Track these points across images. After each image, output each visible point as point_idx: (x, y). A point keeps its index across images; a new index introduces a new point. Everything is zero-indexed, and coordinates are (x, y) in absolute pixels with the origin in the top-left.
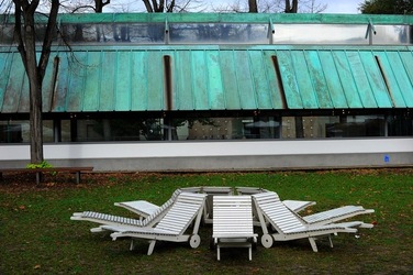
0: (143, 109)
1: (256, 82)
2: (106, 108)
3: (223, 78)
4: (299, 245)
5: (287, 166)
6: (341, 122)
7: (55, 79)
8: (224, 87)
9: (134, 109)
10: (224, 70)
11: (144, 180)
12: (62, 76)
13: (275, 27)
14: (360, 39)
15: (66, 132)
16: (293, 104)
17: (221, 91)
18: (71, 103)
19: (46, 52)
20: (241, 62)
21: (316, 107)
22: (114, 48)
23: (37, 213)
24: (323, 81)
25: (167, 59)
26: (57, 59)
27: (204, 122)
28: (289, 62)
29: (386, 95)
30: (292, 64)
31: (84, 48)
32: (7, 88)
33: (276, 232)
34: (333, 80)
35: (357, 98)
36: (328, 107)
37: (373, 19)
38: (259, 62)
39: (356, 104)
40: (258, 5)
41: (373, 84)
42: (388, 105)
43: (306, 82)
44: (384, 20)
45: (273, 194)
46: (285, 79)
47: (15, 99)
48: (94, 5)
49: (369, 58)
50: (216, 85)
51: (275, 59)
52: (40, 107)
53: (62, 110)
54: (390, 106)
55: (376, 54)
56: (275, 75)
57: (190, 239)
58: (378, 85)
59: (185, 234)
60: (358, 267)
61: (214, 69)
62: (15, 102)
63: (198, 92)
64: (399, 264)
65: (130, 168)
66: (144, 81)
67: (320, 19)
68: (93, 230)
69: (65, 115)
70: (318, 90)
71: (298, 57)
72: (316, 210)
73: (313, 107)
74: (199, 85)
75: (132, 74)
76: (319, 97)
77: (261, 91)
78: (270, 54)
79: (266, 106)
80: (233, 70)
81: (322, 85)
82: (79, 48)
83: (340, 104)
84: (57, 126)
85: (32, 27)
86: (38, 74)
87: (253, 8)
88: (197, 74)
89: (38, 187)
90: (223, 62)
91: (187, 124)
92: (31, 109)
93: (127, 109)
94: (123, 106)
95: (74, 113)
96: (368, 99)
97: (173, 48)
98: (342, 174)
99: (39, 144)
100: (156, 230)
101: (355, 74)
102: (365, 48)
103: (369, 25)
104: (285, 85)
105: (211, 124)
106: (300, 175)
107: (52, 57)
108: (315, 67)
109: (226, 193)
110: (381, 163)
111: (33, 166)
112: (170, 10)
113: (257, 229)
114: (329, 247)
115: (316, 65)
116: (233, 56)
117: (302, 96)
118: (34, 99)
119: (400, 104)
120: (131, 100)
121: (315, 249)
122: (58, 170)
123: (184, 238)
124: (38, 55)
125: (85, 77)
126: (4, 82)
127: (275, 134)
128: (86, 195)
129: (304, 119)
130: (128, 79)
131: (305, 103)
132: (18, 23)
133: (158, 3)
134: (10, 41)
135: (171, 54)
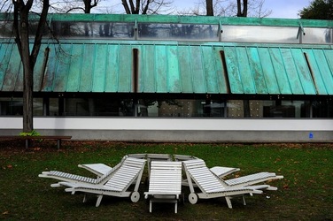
0: (114, 91)
1: (206, 72)
2: (84, 90)
3: (180, 68)
4: (218, 202)
5: (229, 139)
6: (277, 106)
7: (45, 65)
8: (180, 75)
9: (107, 91)
10: (181, 62)
11: (112, 148)
12: (51, 63)
13: (223, 28)
14: (292, 39)
15: (54, 108)
16: (235, 90)
17: (177, 78)
18: (57, 85)
19: (37, 44)
20: (195, 56)
21: (254, 93)
22: (93, 41)
23: (20, 171)
24: (260, 72)
25: (135, 52)
26: (48, 49)
27: (171, 103)
28: (234, 56)
29: (311, 84)
30: (236, 58)
31: (70, 41)
32: (7, 72)
33: (201, 192)
34: (269, 71)
35: (288, 85)
36: (264, 93)
37: (303, 23)
38: (210, 56)
39: (286, 91)
40: (214, 10)
41: (301, 76)
42: (313, 92)
43: (247, 73)
44: (312, 23)
45: (201, 161)
46: (230, 70)
47: (13, 80)
48: (84, 7)
49: (298, 54)
50: (174, 73)
51: (222, 53)
52: (31, 87)
53: (50, 90)
54: (313, 93)
55: (305, 51)
56: (222, 66)
57: (131, 195)
58: (305, 76)
59: (128, 190)
61: (173, 60)
62: (12, 83)
63: (159, 79)
65: (103, 138)
66: (116, 69)
67: (260, 22)
68: (53, 185)
69: (54, 95)
70: (256, 79)
71: (241, 52)
72: (241, 174)
73: (251, 93)
74: (160, 72)
75: (107, 63)
76: (257, 84)
77: (210, 78)
78: (219, 49)
79: (213, 91)
80: (188, 61)
81: (260, 75)
82: (66, 41)
83: (273, 90)
84: (46, 103)
85: (27, 24)
86: (30, 61)
88: (159, 64)
89: (27, 151)
90: (181, 54)
91: (156, 104)
92: (24, 88)
93: (102, 91)
94: (98, 88)
95: (61, 93)
96: (297, 87)
97: (141, 42)
98: (273, 147)
99: (30, 116)
100: (105, 187)
101: (287, 67)
102: (296, 46)
103: (300, 28)
104: (230, 75)
105: (176, 104)
106: (238, 147)
107: (43, 48)
108: (255, 60)
109: (166, 160)
110: (306, 139)
111: (25, 134)
112: (144, 13)
113: (185, 189)
114: (242, 204)
115: (255, 59)
116: (189, 50)
117: (243, 84)
118: (27, 81)
119: (322, 92)
120: (105, 83)
121: (230, 206)
122: (44, 137)
123: (127, 194)
124: (31, 46)
125: (70, 64)
126: (4, 67)
127: (221, 114)
128: (63, 159)
129: (251, 103)
130: (104, 67)
131: (245, 89)
132: (16, 21)
133: (135, 6)
134: (11, 34)
135: (139, 48)
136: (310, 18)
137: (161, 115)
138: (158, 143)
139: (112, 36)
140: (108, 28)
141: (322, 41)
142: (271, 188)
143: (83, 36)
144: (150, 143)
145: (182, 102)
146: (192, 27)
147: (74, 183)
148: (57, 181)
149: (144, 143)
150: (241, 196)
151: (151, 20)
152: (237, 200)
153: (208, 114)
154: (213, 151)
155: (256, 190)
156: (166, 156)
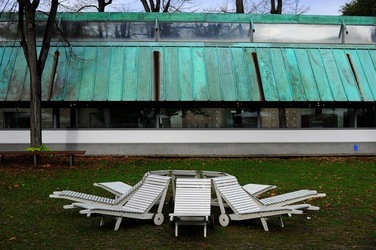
0: (133, 99)
1: (237, 76)
2: (99, 99)
3: (206, 72)
4: (253, 224)
5: (264, 153)
6: (317, 114)
7: (55, 71)
8: (207, 80)
9: (125, 99)
10: (208, 66)
11: (131, 164)
12: (62, 68)
13: (255, 27)
14: (333, 38)
15: (65, 119)
16: (270, 97)
17: (204, 84)
18: (68, 93)
19: (46, 47)
20: (224, 58)
21: (291, 100)
22: (109, 44)
23: (28, 191)
24: (298, 76)
25: (156, 55)
26: (57, 53)
27: (196, 112)
28: (267, 59)
29: (355, 90)
30: (270, 61)
31: (82, 44)
32: (12, 79)
33: (233, 212)
34: (307, 75)
35: (329, 92)
36: (302, 100)
37: (345, 20)
38: (240, 58)
39: (328, 98)
41: (344, 80)
43: (283, 77)
44: (356, 21)
45: (233, 178)
46: (263, 74)
47: (18, 88)
48: (97, 4)
49: (341, 55)
50: (200, 79)
51: (254, 56)
52: (40, 96)
53: (60, 99)
54: (358, 99)
55: (348, 52)
56: (255, 70)
57: (154, 217)
58: (348, 81)
59: (151, 211)
60: (302, 245)
61: (199, 64)
62: (18, 91)
63: (183, 85)
64: (339, 244)
65: (121, 153)
66: (135, 74)
67: (297, 20)
68: (66, 207)
69: (65, 104)
70: (293, 84)
71: (276, 54)
72: (278, 192)
73: (288, 100)
74: (185, 78)
75: (124, 68)
76: (294, 90)
77: (241, 84)
78: (251, 51)
79: (245, 98)
80: (216, 65)
81: (297, 80)
82: (77, 44)
83: (313, 97)
84: (56, 114)
85: (34, 24)
86: (38, 67)
87: (240, 9)
88: (183, 68)
89: (35, 168)
90: (207, 57)
91: (180, 113)
92: (32, 97)
93: (119, 100)
94: (115, 96)
95: (73, 102)
96: (339, 93)
97: (162, 44)
98: (313, 161)
99: (38, 129)
100: (125, 208)
101: (328, 71)
102: (338, 46)
103: (342, 25)
104: (264, 80)
105: (203, 114)
106: (273, 162)
107: (52, 51)
108: (291, 63)
110: (350, 151)
111: (32, 149)
112: (166, 10)
113: (215, 210)
114: (280, 227)
115: (292, 61)
116: (217, 53)
117: (279, 89)
118: (34, 89)
119: (368, 98)
120: (123, 91)
121: (266, 229)
122: (54, 153)
123: (149, 216)
124: (39, 50)
125: (82, 70)
126: (9, 73)
127: (254, 124)
128: (76, 176)
129: (288, 111)
130: (121, 72)
131: (281, 95)
132: (21, 22)
133: (155, 3)
134: (15, 36)
135: (160, 50)
136: (353, 15)
137: (185, 126)
138: (183, 158)
139: (129, 37)
140: (125, 28)
141: (367, 40)
142: (312, 208)
143: (97, 37)
144: (174, 158)
145: (209, 111)
146: (220, 26)
147: (89, 204)
148: (70, 202)
149: (168, 158)
150: (278, 217)
151: (174, 18)
152: (273, 221)
153: (239, 124)
154: (245, 166)
155: (295, 210)
156: (193, 172)
